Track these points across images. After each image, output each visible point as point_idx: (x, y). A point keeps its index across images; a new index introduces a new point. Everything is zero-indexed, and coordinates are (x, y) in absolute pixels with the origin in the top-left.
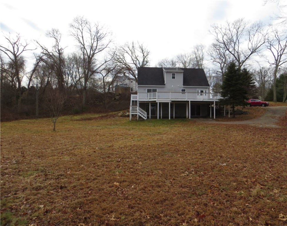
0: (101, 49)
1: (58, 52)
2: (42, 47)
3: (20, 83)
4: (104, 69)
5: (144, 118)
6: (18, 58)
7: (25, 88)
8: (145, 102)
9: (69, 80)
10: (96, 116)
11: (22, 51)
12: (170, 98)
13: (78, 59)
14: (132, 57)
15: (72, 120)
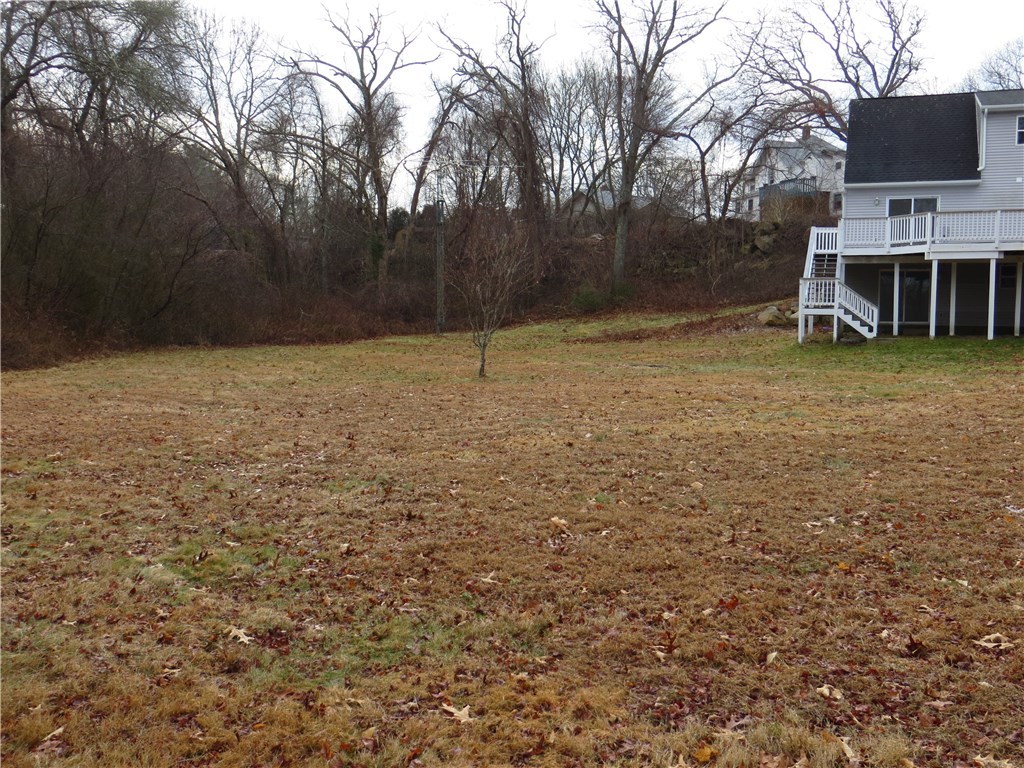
0: (692, 32)
1: (519, 63)
2: (460, 49)
3: (383, 199)
4: (705, 118)
5: (864, 331)
6: (376, 102)
7: (404, 213)
8: (875, 262)
9: (564, 173)
10: (667, 322)
11: (391, 72)
12: (996, 237)
13: (601, 82)
14: (837, 51)
15: (566, 341)
